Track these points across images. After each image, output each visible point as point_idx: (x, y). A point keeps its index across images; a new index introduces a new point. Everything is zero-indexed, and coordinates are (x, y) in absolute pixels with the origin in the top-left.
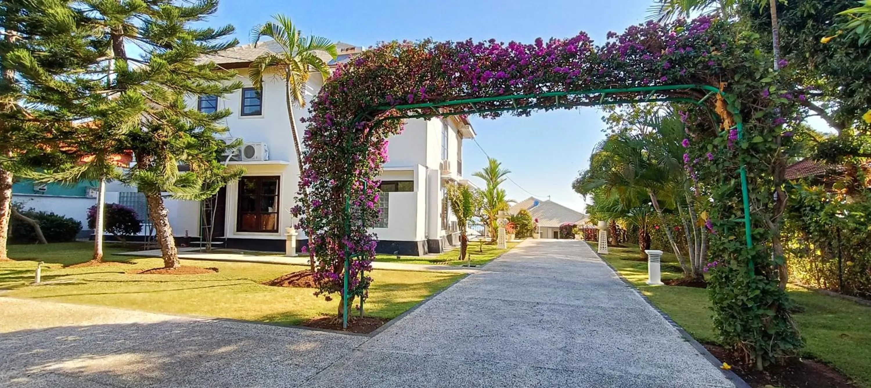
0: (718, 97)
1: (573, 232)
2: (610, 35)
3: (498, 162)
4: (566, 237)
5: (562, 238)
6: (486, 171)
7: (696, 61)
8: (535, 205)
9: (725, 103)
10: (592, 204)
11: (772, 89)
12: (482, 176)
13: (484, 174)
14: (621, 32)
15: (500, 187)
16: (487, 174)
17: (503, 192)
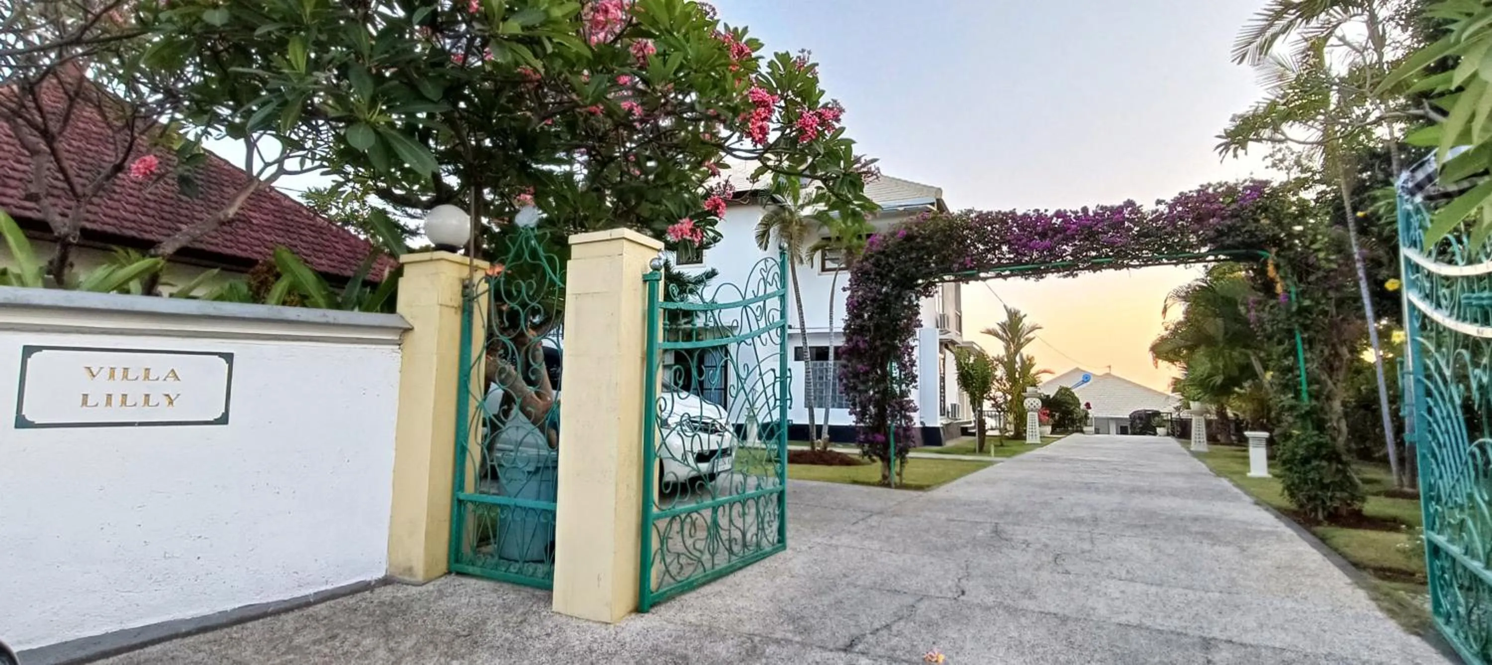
0: (1270, 262)
1: (1154, 423)
2: (1159, 202)
3: (1022, 314)
4: (1142, 432)
5: (1134, 433)
6: (1003, 326)
7: (1244, 230)
8: (1084, 382)
9: (1277, 267)
10: (1182, 377)
11: (1321, 255)
12: (996, 335)
13: (1000, 332)
14: (1169, 199)
15: (1026, 351)
16: (1005, 331)
17: (1030, 359)
